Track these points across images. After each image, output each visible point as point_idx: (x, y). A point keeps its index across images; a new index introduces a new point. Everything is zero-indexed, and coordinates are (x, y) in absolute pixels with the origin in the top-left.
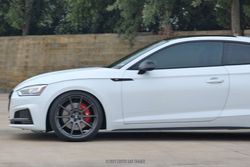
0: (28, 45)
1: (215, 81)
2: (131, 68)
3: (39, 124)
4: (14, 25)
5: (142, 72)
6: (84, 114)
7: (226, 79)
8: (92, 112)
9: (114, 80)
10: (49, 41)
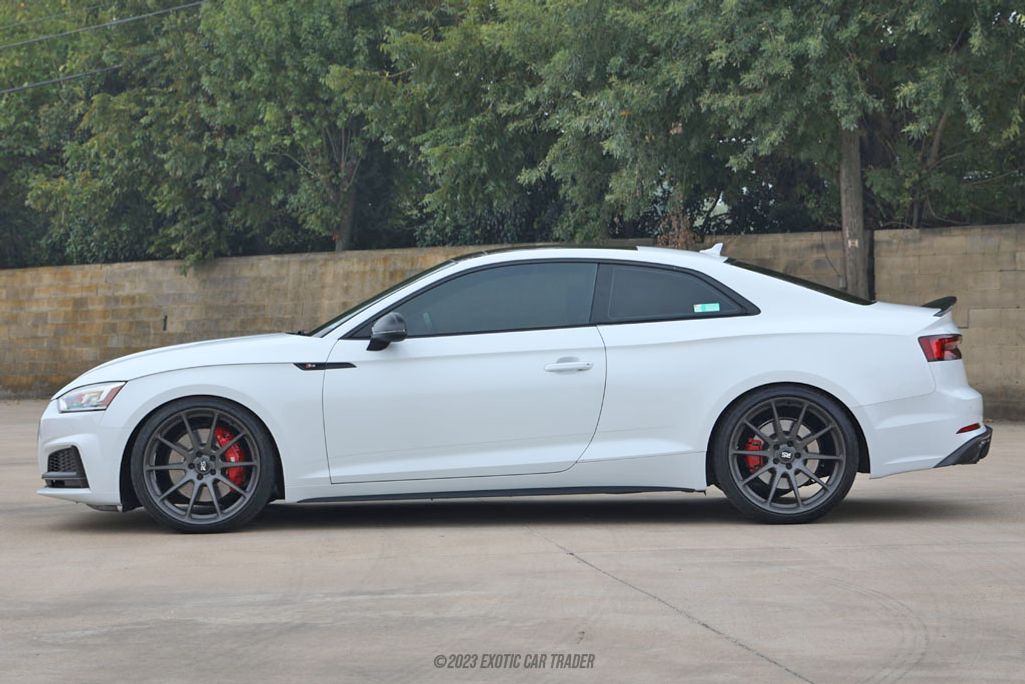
0: (347, 276)
1: (569, 367)
2: (352, 335)
3: (104, 485)
4: (312, 223)
5: (378, 345)
6: (224, 457)
7: (597, 360)
8: (245, 454)
9: (303, 366)
10: (400, 265)
